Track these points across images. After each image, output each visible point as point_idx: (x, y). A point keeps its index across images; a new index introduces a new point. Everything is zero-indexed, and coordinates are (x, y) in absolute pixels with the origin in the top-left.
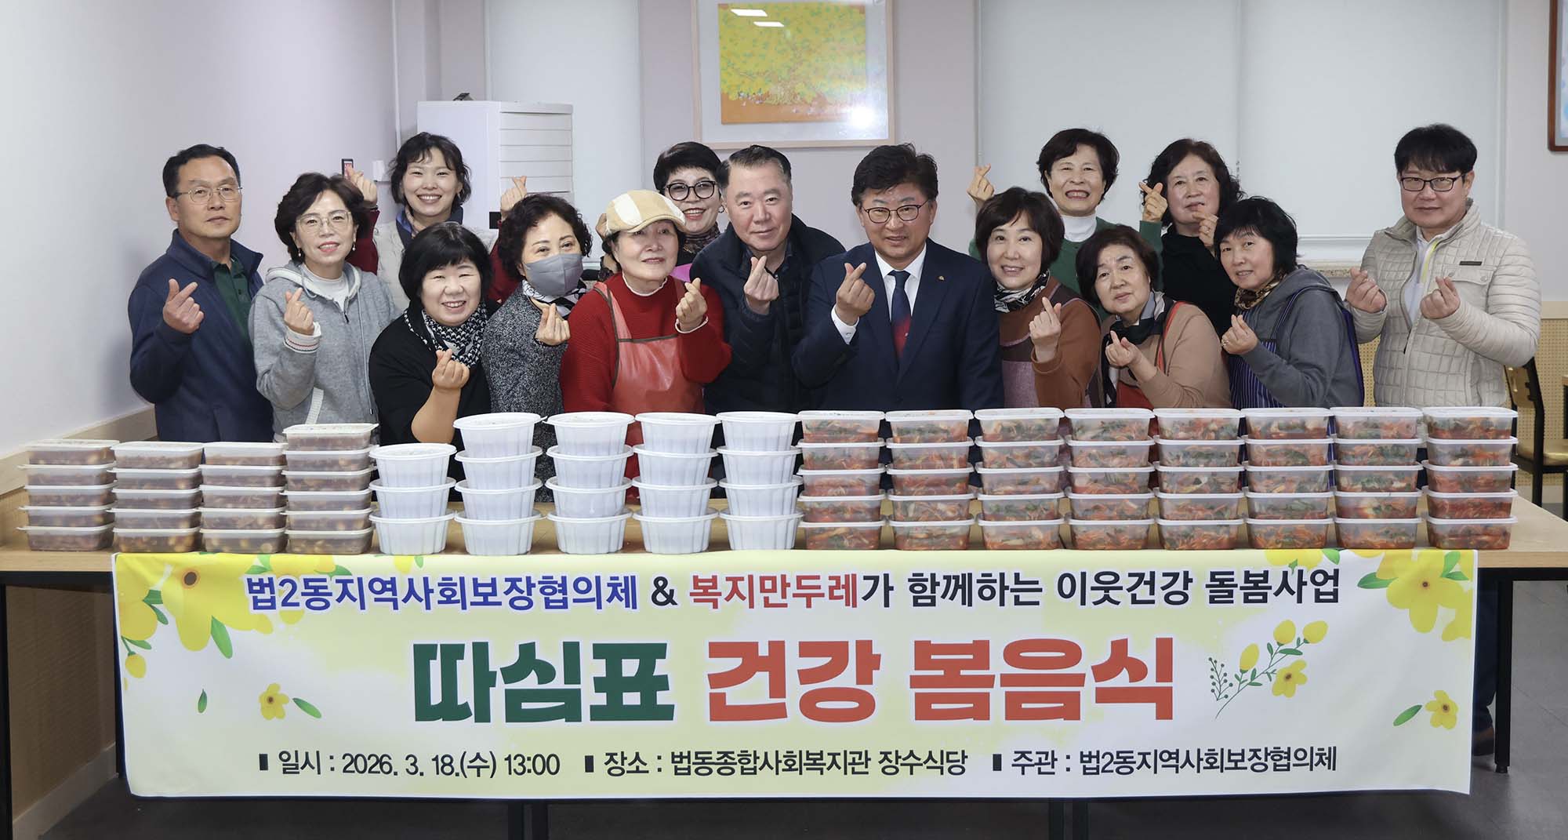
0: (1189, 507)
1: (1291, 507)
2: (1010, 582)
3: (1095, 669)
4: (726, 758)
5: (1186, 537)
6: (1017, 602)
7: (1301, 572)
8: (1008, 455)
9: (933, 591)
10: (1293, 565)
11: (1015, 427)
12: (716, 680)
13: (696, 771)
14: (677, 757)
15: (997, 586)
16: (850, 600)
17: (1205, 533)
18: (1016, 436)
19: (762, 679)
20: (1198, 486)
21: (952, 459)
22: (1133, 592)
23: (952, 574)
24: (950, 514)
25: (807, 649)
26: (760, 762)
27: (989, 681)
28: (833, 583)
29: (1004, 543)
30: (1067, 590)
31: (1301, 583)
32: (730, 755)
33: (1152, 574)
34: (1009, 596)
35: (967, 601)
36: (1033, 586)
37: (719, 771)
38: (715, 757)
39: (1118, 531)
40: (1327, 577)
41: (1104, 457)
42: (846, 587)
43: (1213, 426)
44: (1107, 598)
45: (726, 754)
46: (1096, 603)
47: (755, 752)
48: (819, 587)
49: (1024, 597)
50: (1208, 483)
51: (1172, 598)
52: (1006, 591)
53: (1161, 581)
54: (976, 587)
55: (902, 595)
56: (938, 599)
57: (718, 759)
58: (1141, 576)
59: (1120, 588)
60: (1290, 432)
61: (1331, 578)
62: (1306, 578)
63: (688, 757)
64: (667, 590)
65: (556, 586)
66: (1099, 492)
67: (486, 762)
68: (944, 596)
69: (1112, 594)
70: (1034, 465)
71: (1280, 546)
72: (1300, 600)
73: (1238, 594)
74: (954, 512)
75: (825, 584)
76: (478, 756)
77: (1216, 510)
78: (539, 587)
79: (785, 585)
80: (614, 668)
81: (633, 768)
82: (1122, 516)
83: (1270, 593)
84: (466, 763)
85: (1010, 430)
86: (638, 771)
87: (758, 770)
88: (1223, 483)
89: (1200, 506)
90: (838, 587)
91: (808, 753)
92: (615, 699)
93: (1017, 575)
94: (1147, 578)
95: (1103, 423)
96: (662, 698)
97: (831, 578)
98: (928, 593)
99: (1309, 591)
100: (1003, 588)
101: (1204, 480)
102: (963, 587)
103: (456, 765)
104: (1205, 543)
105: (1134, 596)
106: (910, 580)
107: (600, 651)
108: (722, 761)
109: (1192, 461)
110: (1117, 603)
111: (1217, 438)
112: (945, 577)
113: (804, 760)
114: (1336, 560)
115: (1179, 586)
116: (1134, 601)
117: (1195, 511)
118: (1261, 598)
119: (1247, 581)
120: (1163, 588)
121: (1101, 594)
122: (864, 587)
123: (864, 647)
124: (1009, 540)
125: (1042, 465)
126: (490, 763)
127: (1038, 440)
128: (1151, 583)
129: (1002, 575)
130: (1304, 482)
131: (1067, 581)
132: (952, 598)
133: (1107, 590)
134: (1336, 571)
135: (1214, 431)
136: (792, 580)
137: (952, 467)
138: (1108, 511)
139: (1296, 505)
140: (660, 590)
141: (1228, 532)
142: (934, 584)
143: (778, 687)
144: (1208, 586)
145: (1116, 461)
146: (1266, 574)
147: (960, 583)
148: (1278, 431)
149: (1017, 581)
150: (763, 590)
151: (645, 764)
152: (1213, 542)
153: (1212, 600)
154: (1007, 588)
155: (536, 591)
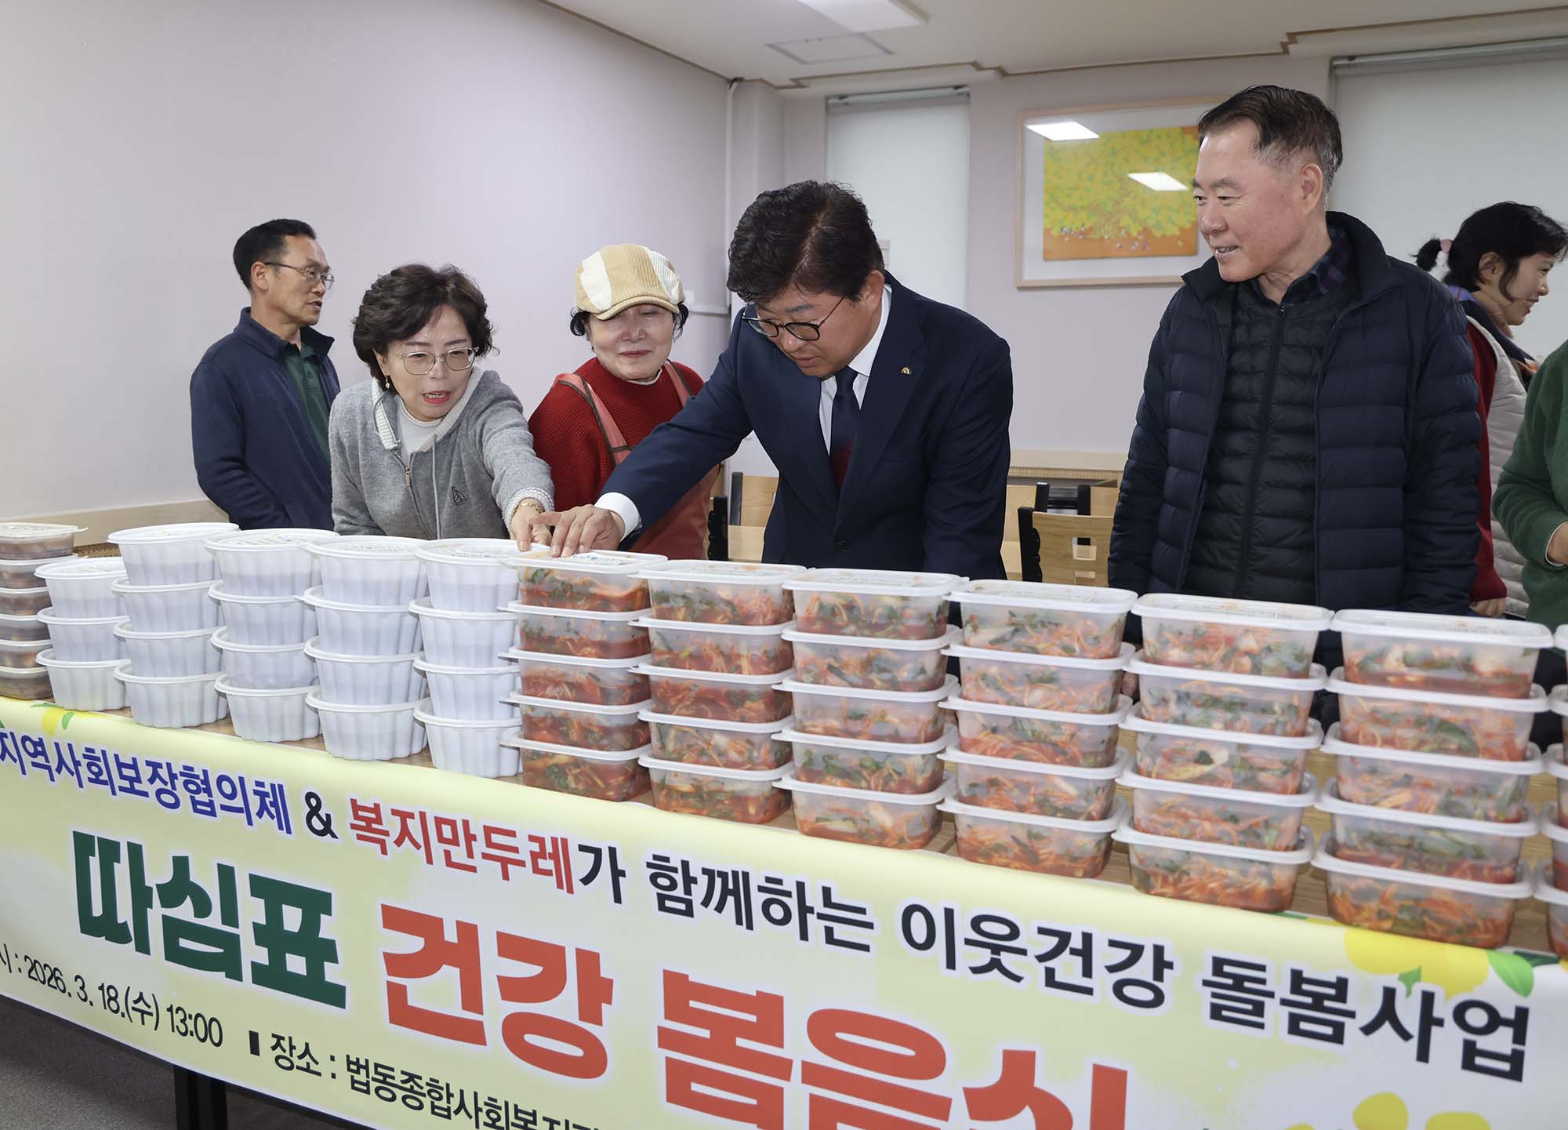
0: (1183, 810)
1: (1421, 844)
2: (814, 899)
3: (970, 1094)
4: (411, 1083)
5: (1172, 870)
6: (830, 938)
7: (1428, 999)
8: (831, 661)
9: (688, 891)
10: (1410, 978)
11: (843, 605)
12: (396, 964)
13: (377, 1090)
14: (355, 1065)
15: (792, 903)
16: (565, 882)
17: (1216, 870)
18: (847, 625)
19: (449, 976)
20: (1206, 769)
21: (739, 656)
22: (1050, 964)
23: (717, 868)
24: (734, 756)
25: (510, 946)
26: (455, 1103)
27: (782, 1068)
28: (536, 847)
29: (821, 824)
30: (920, 936)
31: (1428, 1020)
32: (416, 1080)
33: (1087, 938)
34: (816, 926)
35: (745, 918)
36: (855, 915)
37: (404, 1098)
38: (399, 1078)
39: (1034, 835)
40: (1495, 1021)
41: (1011, 682)
42: (554, 856)
43: (1249, 643)
44: (995, 964)
45: (412, 1077)
46: (976, 970)
47: (448, 1085)
48: (515, 850)
49: (841, 932)
50: (1230, 764)
51: (1130, 991)
52: (809, 915)
53: (1104, 954)
54: (758, 899)
55: (639, 887)
56: (697, 906)
57: (403, 1082)
58: (1064, 937)
59: (1023, 952)
60: (1433, 674)
61: (1506, 1023)
62: (1443, 1009)
63: (366, 1067)
64: (322, 813)
65: (199, 782)
66: (1002, 753)
67: (149, 1007)
68: (706, 903)
69: (1006, 958)
70: (878, 683)
71: (1387, 924)
72: (1423, 1055)
73: (1276, 1015)
74: (741, 753)
75: (526, 849)
76: (141, 998)
77: (1243, 825)
78: (182, 779)
79: (470, 838)
80: (274, 915)
81: (303, 1063)
82: (1045, 806)
83: (1352, 1027)
84: (131, 1004)
85: (834, 612)
86: (308, 1070)
87: (452, 1114)
88: (1263, 769)
89: (1210, 809)
90: (542, 854)
91: (517, 1110)
92: (277, 959)
93: (827, 892)
94: (1076, 942)
95: (1012, 614)
96: (332, 973)
97: (532, 838)
98: (679, 892)
99: (1448, 1041)
100: (805, 910)
101: (1220, 757)
102: (735, 893)
103: (121, 1000)
104: (1212, 890)
105: (1050, 973)
106: (649, 865)
107: (259, 886)
108: (408, 1086)
109: (1195, 713)
110: (1018, 979)
111: (1256, 670)
112: (705, 871)
113: (512, 1119)
114: (1525, 989)
115: (1144, 969)
116: (1050, 980)
117: (1194, 821)
118: (1329, 1031)
119: (1296, 988)
120: (1112, 969)
121: (984, 956)
122: (582, 864)
123: (588, 961)
124: (828, 820)
125: (895, 685)
126: (153, 1010)
127: (887, 636)
128: (1085, 953)
129: (801, 886)
130: (1459, 792)
131: (918, 920)
132: (720, 908)
133: (996, 950)
134: (1522, 1014)
135: (1248, 653)
136: (477, 830)
137: (738, 670)
138: (1016, 792)
139: (1435, 841)
140: (314, 811)
141: (1268, 876)
142: (689, 881)
143: (472, 997)
144: (1206, 983)
145: (1038, 694)
146: (1341, 985)
147: (731, 886)
148: (1404, 669)
149: (827, 901)
150: (441, 839)
151: (317, 1063)
152: (1230, 891)
153: (1216, 1013)
154: (811, 910)
155: (180, 782)
